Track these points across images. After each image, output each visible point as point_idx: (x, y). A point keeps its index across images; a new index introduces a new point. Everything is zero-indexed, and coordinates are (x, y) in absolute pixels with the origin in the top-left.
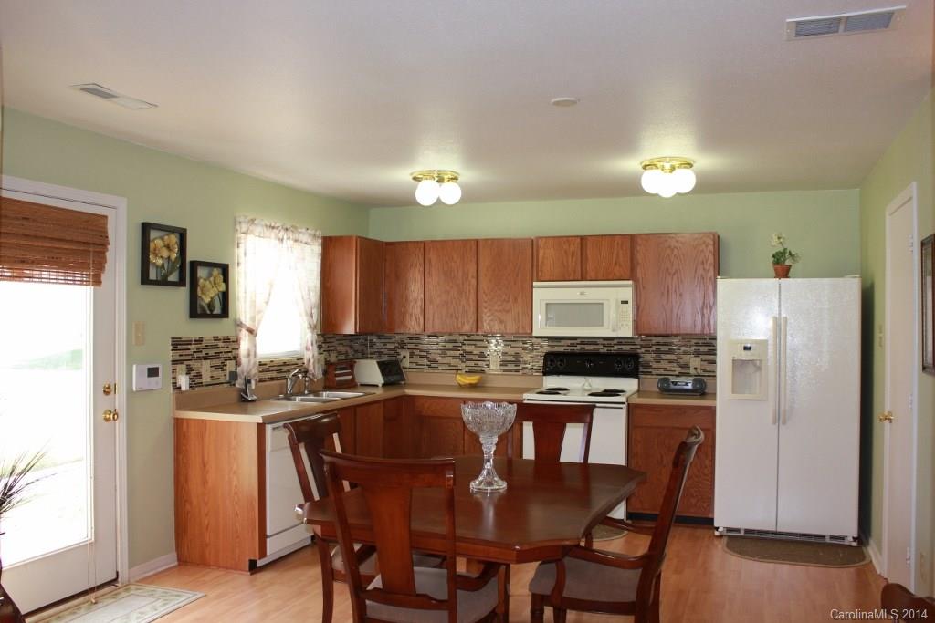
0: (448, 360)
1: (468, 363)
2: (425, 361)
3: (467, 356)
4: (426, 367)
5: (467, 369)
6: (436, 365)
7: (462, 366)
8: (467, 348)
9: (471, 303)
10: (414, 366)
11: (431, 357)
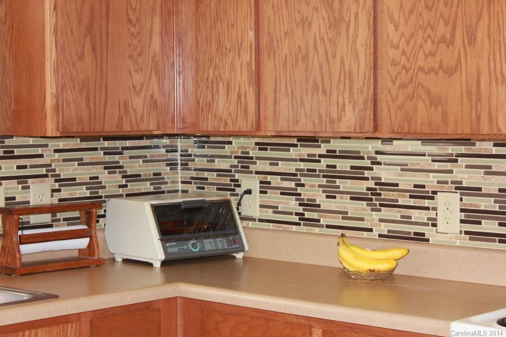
0: (342, 203)
1: (386, 213)
2: (292, 204)
3: (385, 195)
4: (296, 219)
5: (384, 228)
6: (315, 215)
7: (371, 218)
8: (386, 174)
9: (361, 50)
10: (269, 214)
11: (306, 193)
